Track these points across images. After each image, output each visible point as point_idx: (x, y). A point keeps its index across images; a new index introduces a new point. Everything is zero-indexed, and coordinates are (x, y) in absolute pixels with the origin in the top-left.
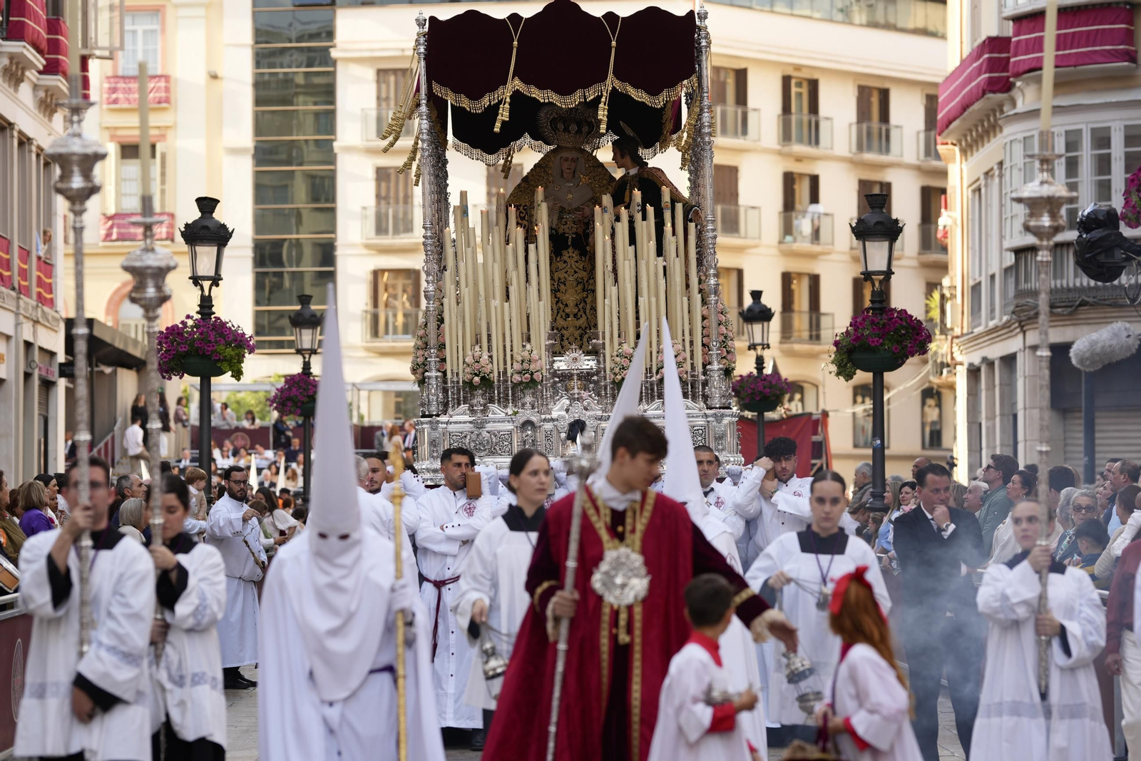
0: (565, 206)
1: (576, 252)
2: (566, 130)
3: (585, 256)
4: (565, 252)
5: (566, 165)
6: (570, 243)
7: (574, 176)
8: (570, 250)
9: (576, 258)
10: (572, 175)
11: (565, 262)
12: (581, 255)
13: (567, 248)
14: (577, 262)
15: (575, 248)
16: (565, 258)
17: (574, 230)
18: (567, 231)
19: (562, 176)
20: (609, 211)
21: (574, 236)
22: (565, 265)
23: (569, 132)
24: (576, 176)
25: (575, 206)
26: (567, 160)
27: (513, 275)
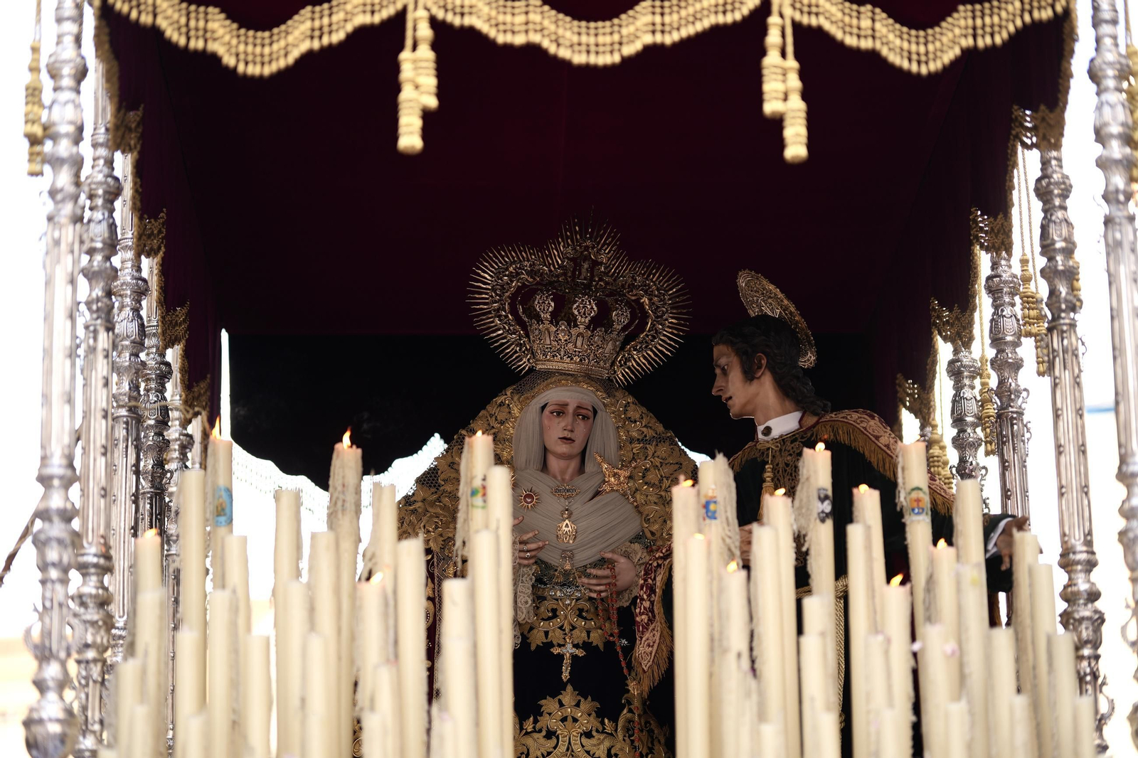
0: (552, 558)
1: (586, 705)
2: (562, 314)
3: (615, 720)
4: (549, 704)
5: (556, 429)
6: (565, 675)
7: (581, 470)
8: (568, 697)
9: (587, 722)
10: (574, 464)
11: (550, 734)
12: (600, 714)
13: (555, 689)
14: (588, 735)
15: (583, 691)
16: (552, 723)
17: (580, 636)
18: (556, 636)
19: (544, 467)
20: (721, 515)
21: (580, 653)
22: (550, 744)
23: (572, 322)
24: (589, 467)
25: (583, 557)
26: (560, 411)
27: (379, 682)
